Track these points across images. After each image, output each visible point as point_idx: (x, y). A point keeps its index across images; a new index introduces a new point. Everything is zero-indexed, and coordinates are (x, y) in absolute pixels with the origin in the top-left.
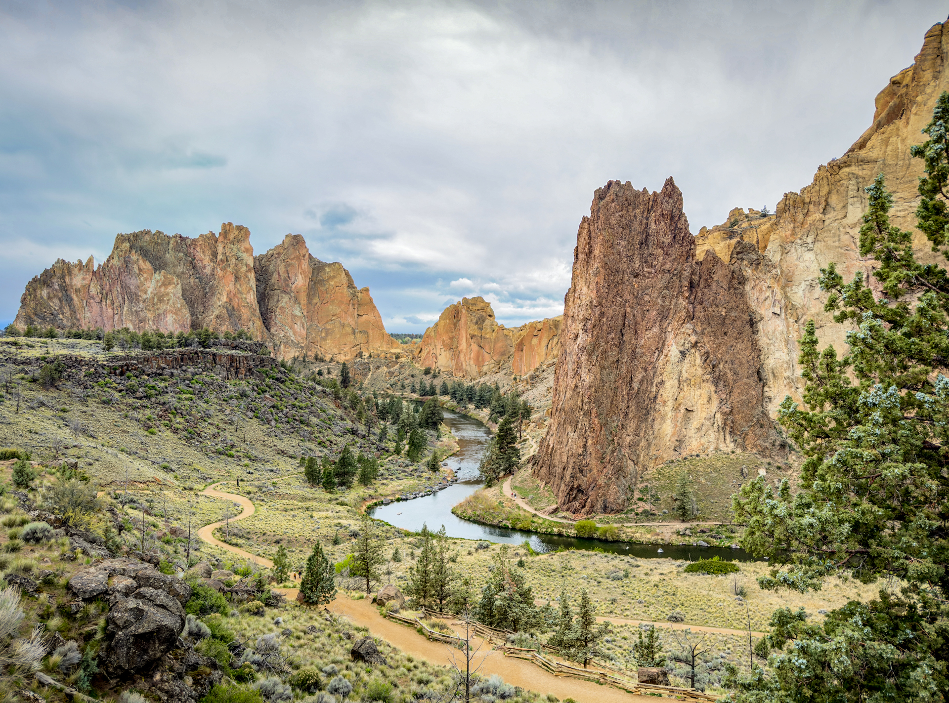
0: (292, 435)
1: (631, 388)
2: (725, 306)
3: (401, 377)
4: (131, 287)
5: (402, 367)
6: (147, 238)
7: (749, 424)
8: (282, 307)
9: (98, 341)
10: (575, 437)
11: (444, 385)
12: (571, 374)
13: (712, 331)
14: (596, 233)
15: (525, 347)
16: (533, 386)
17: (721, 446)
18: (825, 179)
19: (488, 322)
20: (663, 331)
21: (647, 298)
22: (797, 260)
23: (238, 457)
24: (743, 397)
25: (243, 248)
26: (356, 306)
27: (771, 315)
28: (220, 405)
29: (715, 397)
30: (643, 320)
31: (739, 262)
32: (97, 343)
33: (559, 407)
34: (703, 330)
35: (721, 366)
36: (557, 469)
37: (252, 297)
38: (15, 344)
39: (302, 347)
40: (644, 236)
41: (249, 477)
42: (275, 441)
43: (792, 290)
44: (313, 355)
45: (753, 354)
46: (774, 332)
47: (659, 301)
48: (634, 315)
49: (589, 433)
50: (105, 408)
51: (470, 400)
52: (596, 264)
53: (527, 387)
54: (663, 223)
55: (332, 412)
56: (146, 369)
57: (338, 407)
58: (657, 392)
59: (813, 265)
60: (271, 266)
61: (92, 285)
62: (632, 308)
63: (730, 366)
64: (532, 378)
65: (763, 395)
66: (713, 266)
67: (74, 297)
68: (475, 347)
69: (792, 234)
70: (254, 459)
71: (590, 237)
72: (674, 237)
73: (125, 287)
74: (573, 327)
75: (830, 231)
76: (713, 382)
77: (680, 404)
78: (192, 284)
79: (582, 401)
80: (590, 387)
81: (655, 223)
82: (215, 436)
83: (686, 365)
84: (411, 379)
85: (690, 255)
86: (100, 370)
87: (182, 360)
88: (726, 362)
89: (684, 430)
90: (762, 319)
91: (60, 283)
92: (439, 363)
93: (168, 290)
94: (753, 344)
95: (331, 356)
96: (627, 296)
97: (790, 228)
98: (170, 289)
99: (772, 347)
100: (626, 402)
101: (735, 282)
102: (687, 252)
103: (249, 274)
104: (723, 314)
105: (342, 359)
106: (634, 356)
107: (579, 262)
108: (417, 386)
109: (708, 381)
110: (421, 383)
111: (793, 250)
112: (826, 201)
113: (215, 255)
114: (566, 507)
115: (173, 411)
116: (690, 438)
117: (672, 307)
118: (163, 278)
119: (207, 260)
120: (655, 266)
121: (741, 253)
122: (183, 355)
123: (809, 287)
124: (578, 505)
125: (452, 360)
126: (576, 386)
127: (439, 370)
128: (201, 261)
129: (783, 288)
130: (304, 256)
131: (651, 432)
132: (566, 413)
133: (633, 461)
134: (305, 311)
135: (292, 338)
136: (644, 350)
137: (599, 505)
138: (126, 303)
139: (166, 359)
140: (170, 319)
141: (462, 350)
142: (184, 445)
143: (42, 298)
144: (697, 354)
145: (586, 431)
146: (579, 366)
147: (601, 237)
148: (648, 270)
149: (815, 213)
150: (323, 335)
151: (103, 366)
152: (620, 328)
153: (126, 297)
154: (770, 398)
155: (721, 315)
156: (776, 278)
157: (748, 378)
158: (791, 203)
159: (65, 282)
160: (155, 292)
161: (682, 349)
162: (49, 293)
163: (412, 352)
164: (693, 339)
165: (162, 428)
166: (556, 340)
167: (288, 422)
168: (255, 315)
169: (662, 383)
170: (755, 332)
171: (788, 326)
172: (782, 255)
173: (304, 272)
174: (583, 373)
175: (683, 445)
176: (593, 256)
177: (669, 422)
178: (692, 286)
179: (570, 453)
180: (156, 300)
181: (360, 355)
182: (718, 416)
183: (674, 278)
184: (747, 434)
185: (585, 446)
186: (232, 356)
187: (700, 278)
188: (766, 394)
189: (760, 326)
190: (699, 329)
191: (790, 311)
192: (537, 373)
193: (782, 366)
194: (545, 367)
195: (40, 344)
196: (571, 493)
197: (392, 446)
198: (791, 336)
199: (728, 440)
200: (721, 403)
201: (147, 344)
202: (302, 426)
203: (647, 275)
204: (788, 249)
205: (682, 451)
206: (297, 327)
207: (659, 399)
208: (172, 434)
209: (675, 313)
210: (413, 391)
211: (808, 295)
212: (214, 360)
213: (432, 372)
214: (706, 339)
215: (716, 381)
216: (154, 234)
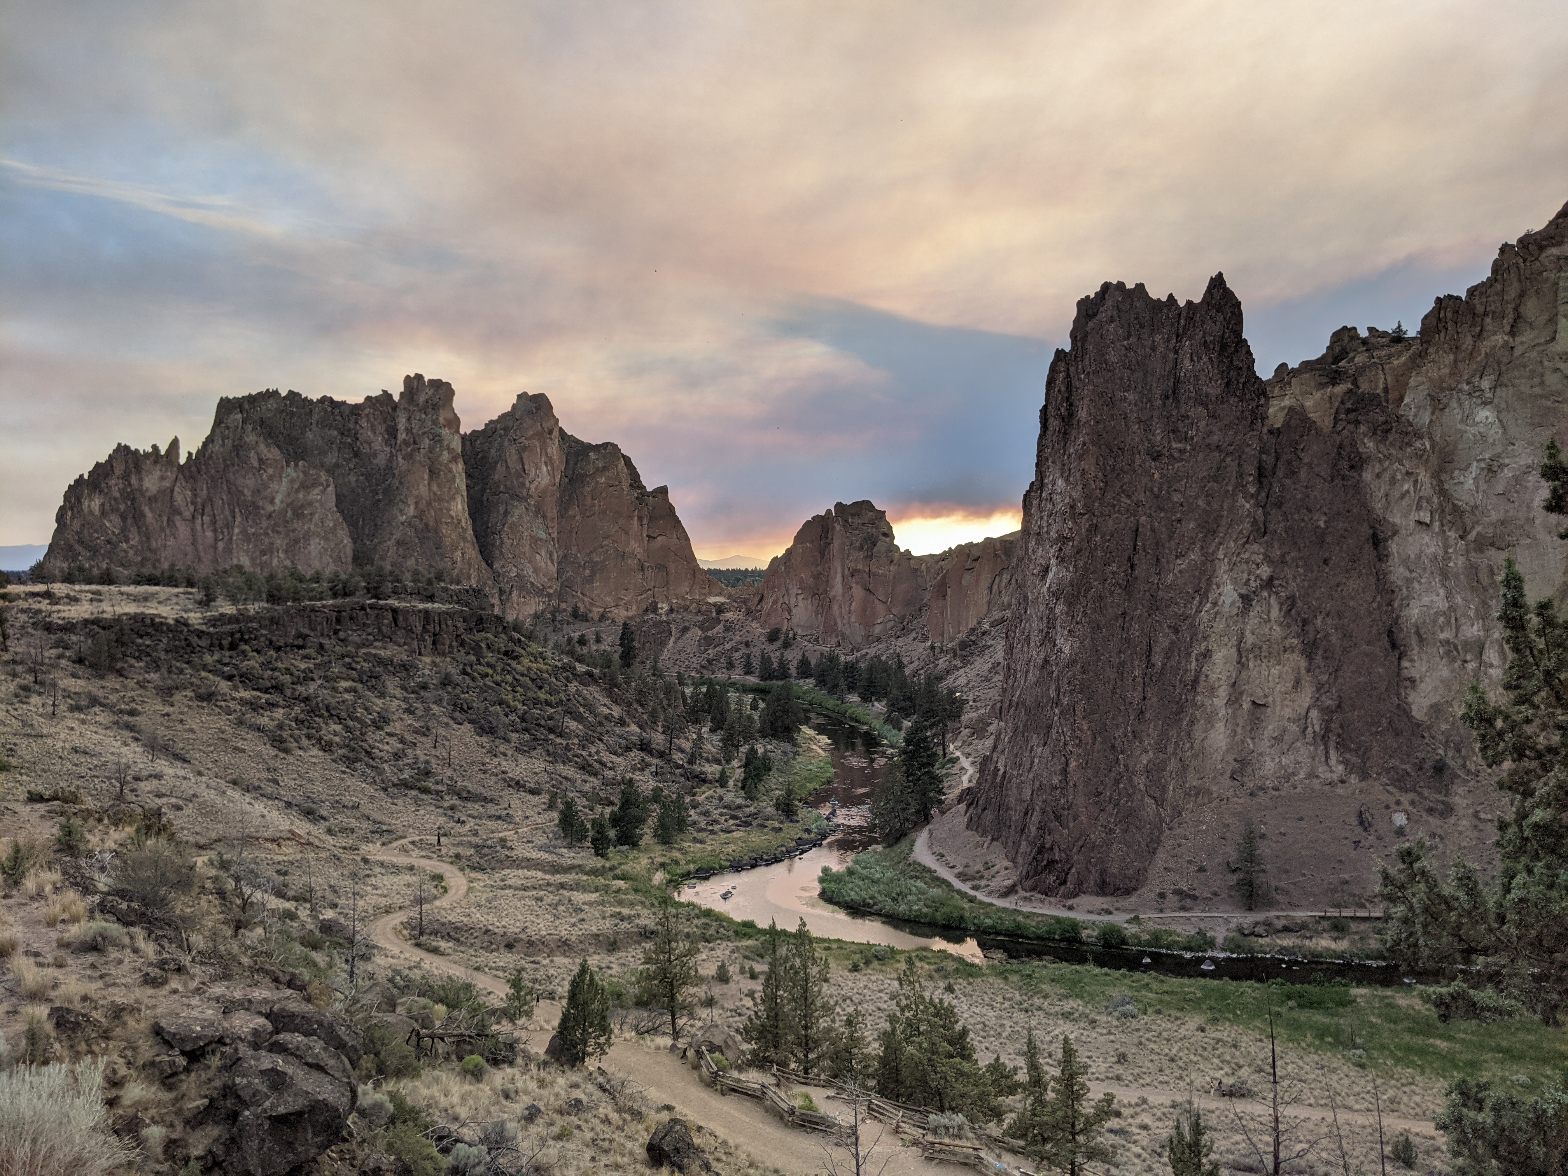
0: (534, 753)
1: (1150, 665)
2: (1325, 509)
3: (728, 646)
4: (246, 492)
5: (727, 629)
6: (272, 404)
7: (1373, 729)
8: (513, 524)
9: (190, 590)
10: (1045, 755)
11: (804, 663)
12: (1035, 638)
13: (1301, 558)
14: (1080, 379)
15: (949, 591)
16: (966, 662)
17: (1320, 770)
18: (1513, 271)
19: (880, 546)
20: (1209, 559)
21: (1177, 498)
22: (1461, 421)
23: (438, 792)
24: (1361, 679)
25: (441, 419)
26: (645, 521)
27: (1412, 525)
28: (405, 700)
29: (1306, 680)
30: (1170, 538)
31: (1351, 427)
32: (191, 593)
33: (1015, 699)
34: (1283, 556)
35: (1319, 622)
36: (1013, 813)
37: (460, 507)
38: (48, 595)
39: (549, 595)
40: (1171, 384)
41: (459, 828)
42: (504, 763)
43: (1452, 478)
44: (570, 609)
45: (1379, 598)
46: (1419, 557)
47: (1201, 502)
48: (1153, 530)
49: (1070, 748)
50: (203, 708)
51: (851, 688)
52: (1081, 438)
53: (954, 663)
54: (1205, 359)
55: (606, 711)
56: (274, 639)
57: (616, 702)
58: (1199, 672)
59: (1492, 432)
60: (493, 451)
61: (177, 489)
62: (1150, 516)
63: (1336, 621)
64: (963, 645)
65: (1399, 674)
66: (1302, 436)
67: (146, 510)
68: (858, 591)
69: (1452, 374)
70: (468, 797)
71: (1069, 386)
72: (1227, 385)
73: (235, 492)
74: (1040, 552)
75: (1525, 367)
76: (1303, 652)
77: (1241, 693)
78: (353, 484)
79: (1058, 689)
80: (1072, 662)
81: (1192, 360)
82: (397, 756)
83: (1253, 620)
84: (744, 650)
85: (1258, 416)
86: (194, 640)
87: (338, 621)
88: (1328, 615)
89: (1249, 741)
90: (1396, 533)
91: (121, 486)
92: (795, 621)
93: (309, 498)
94: (1378, 580)
95: (601, 610)
96: (1141, 496)
97: (1447, 362)
98: (315, 494)
99: (1416, 585)
100: (1140, 689)
101: (1344, 465)
102: (1252, 411)
103: (453, 466)
104: (1322, 525)
105: (621, 614)
106: (1154, 605)
107: (1049, 433)
108: (756, 663)
109: (1292, 649)
110: (763, 656)
111: (1454, 403)
112: (1516, 309)
113: (392, 432)
114: (1030, 883)
115: (324, 712)
116: (1261, 755)
117: (1225, 513)
118: (301, 475)
119: (378, 443)
120: (1192, 438)
121: (1355, 410)
122: (339, 612)
123: (1485, 472)
124: (1052, 878)
125: (816, 615)
126: (1046, 661)
127: (795, 634)
128: (370, 444)
129: (1436, 475)
130: (550, 432)
131: (1188, 745)
132: (1028, 711)
133: (1154, 798)
134: (555, 529)
135: (532, 579)
136: (1172, 594)
137: (1093, 877)
138: (238, 519)
139: (310, 620)
140: (315, 546)
141: (834, 597)
142: (344, 772)
143: (91, 513)
144: (1273, 600)
145: (1065, 744)
146: (1051, 625)
147: (1091, 387)
148: (1180, 445)
149: (1495, 334)
150: (587, 572)
151: (200, 634)
152: (1126, 554)
153: (237, 510)
154: (1412, 681)
155: (1318, 527)
156: (1419, 455)
157: (1369, 643)
158: (1449, 315)
159: (130, 485)
160: (289, 500)
161: (1243, 591)
162: (103, 505)
163: (745, 601)
164: (1265, 571)
165: (305, 742)
166: (1006, 577)
167: (527, 730)
168: (465, 539)
169: (1207, 654)
170: (1383, 557)
171: (1446, 547)
172: (1433, 413)
173: (549, 461)
174: (1058, 637)
175: (1249, 769)
176: (1075, 422)
177: (1220, 726)
178: (1261, 473)
179: (1037, 785)
180: (289, 514)
181: (653, 608)
182: (1314, 714)
183: (1228, 460)
184: (1368, 749)
185: (1065, 771)
186: (426, 612)
187: (1277, 459)
188: (1405, 673)
189: (1393, 546)
190: (1276, 553)
191: (1449, 518)
192: (973, 638)
193: (1435, 621)
194: (986, 626)
195: (90, 596)
196: (1039, 857)
197: (711, 770)
198: (1451, 564)
199: (1333, 760)
200: (1318, 690)
201: (275, 592)
202: (551, 736)
203: (1176, 455)
204: (1445, 401)
205: (1246, 779)
206: (541, 560)
207: (1202, 684)
208: (321, 753)
209: (1230, 526)
210: (748, 672)
211: (1483, 486)
212: (395, 620)
213: (782, 637)
214: (1289, 573)
215: (1310, 650)
216: (285, 398)
